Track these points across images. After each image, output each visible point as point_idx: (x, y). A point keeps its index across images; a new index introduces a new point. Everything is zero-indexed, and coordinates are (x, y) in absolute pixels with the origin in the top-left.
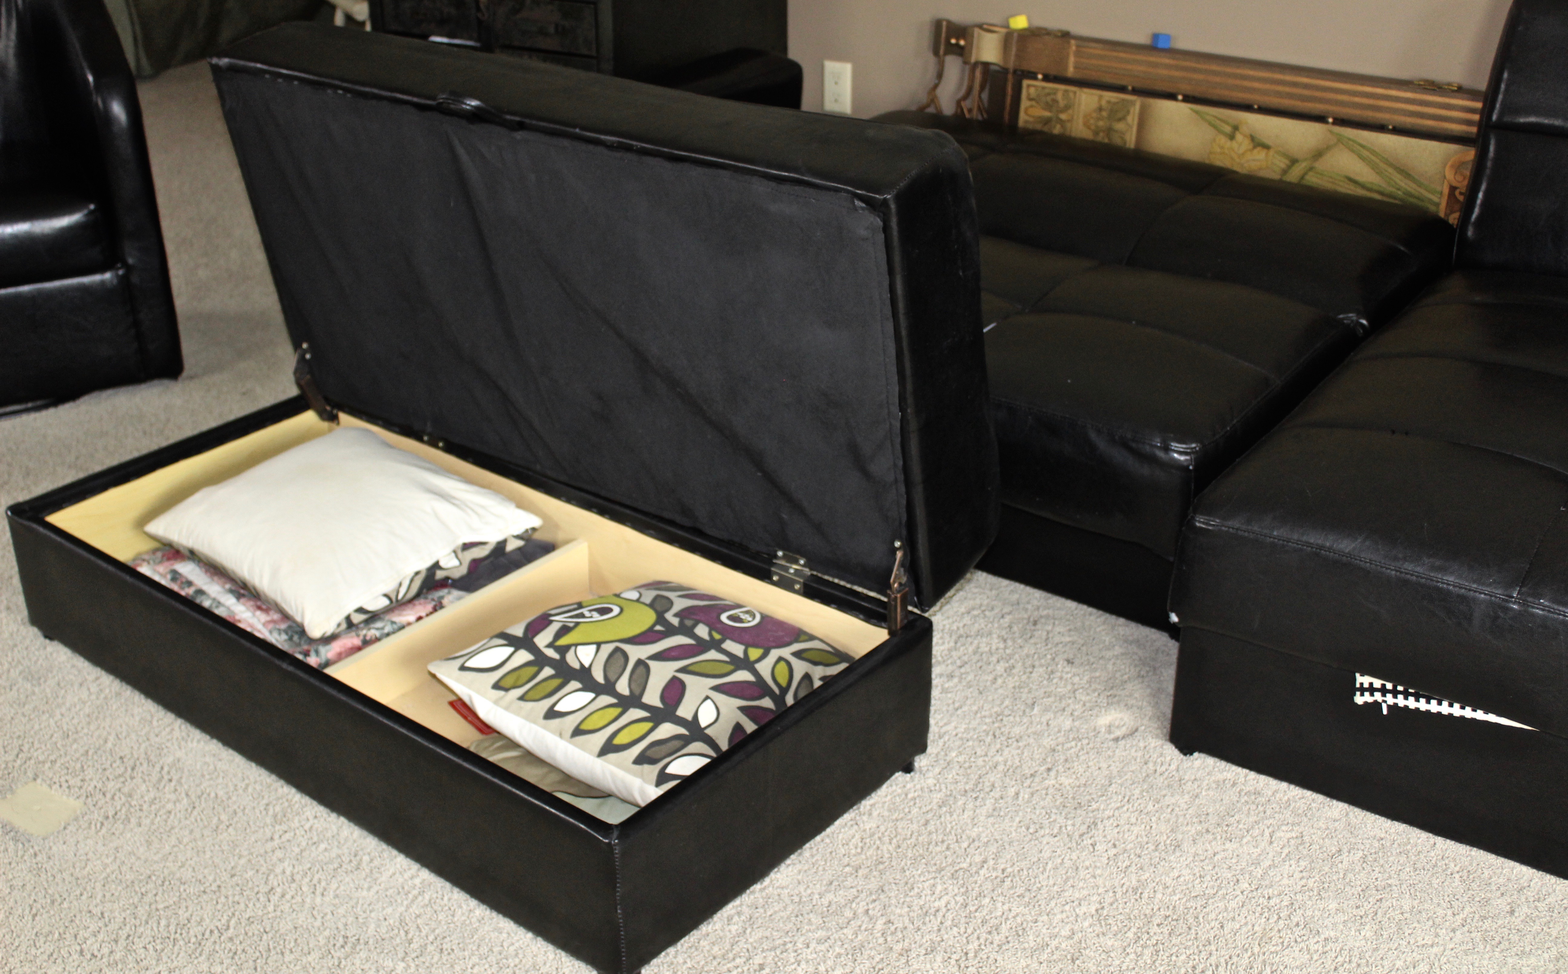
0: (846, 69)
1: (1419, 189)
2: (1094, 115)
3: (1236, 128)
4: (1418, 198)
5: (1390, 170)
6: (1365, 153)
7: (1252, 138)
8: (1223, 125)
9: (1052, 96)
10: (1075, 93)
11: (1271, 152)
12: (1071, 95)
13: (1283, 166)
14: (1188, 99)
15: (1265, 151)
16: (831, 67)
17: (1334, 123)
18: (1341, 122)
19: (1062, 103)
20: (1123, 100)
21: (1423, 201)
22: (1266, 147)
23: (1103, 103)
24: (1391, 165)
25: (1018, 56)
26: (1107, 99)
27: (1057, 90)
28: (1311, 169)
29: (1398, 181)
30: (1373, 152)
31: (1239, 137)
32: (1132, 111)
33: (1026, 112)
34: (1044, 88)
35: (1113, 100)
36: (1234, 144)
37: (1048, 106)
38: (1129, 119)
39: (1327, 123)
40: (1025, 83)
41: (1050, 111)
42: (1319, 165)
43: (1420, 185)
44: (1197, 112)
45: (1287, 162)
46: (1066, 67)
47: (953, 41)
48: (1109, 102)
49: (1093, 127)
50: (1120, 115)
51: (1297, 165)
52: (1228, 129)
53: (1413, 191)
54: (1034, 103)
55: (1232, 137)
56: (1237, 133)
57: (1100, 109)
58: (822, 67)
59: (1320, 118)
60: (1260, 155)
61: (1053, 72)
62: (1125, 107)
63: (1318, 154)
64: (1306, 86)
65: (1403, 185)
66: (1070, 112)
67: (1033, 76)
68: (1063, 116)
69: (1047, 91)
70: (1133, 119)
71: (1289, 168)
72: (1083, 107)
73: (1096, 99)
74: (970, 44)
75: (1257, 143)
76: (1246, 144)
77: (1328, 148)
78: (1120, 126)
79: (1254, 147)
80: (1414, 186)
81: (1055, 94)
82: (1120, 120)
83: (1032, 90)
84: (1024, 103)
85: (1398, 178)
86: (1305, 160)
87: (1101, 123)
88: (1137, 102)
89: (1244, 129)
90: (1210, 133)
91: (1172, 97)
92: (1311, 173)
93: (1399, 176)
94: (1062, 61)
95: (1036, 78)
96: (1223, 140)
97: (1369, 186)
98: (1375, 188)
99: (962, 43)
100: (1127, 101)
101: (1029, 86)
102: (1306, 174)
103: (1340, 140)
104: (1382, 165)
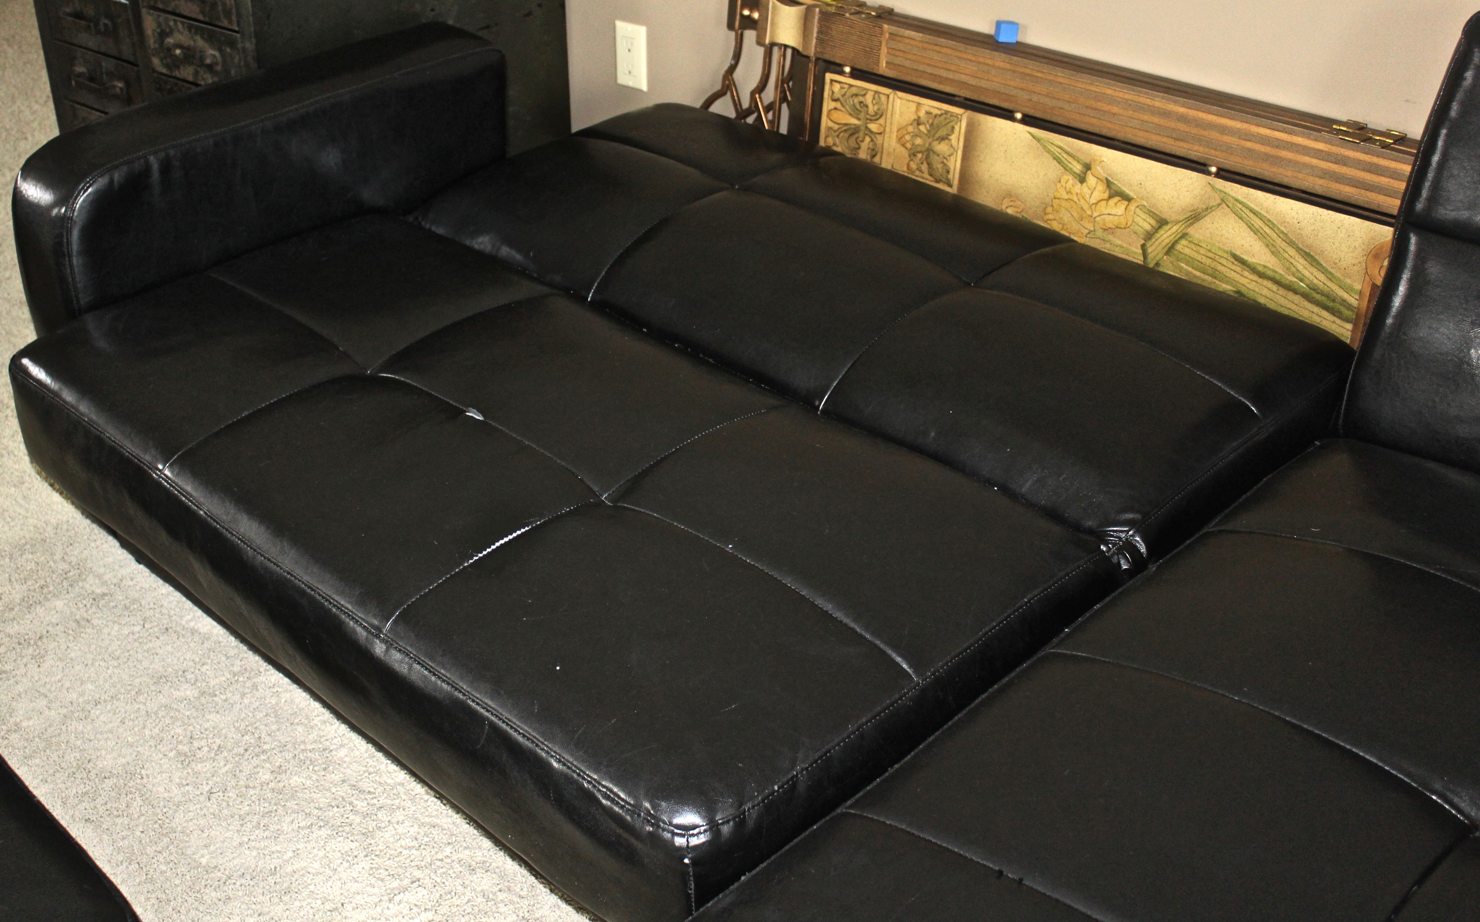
0: (639, 33)
1: (1329, 284)
2: (910, 129)
3: (1088, 167)
4: (1327, 296)
5: (1292, 252)
6: (1257, 223)
7: (1109, 184)
8: (1070, 159)
9: (861, 99)
10: (888, 96)
11: (1133, 206)
12: (883, 98)
13: (1148, 227)
14: (1029, 120)
15: (1126, 203)
16: (622, 27)
17: (1218, 175)
18: (1226, 174)
19: (872, 109)
20: (946, 112)
21: (1334, 301)
22: (1128, 199)
23: (922, 114)
24: (1291, 243)
25: (820, 41)
26: (927, 108)
27: (867, 90)
28: (1184, 236)
29: (1300, 268)
30: (1268, 222)
31: (1091, 180)
32: (957, 128)
33: (828, 116)
34: (851, 86)
35: (936, 112)
36: (1085, 189)
37: (855, 112)
38: (953, 137)
39: (1209, 173)
40: (829, 76)
41: (859, 119)
42: (1197, 232)
43: (1330, 276)
44: (1038, 140)
45: (1153, 222)
46: (877, 62)
47: (746, 12)
48: (928, 113)
49: (909, 145)
50: (942, 132)
51: (1166, 228)
52: (1078, 168)
53: (1321, 285)
54: (838, 105)
55: (1082, 180)
56: (1089, 172)
57: (918, 122)
58: (614, 29)
59: (1198, 166)
60: (1117, 209)
61: (862, 65)
62: (950, 120)
63: (1195, 217)
64: (1183, 119)
65: (1307, 273)
66: (881, 121)
67: (837, 68)
68: (873, 127)
69: (854, 90)
70: (958, 139)
71: (1157, 230)
72: (897, 116)
73: (913, 107)
74: (764, 17)
75: (1115, 192)
76: (1100, 192)
77: (1208, 210)
78: (941, 148)
79: (1110, 197)
80: (1322, 277)
81: (864, 95)
82: (942, 139)
83: (837, 87)
84: (828, 105)
85: (1301, 264)
86: (1177, 222)
87: (918, 141)
88: (964, 116)
89: (1098, 169)
90: (1053, 169)
91: (1007, 114)
92: (1183, 242)
93: (1302, 261)
94: (873, 52)
95: (842, 73)
96: (1070, 181)
97: (1260, 269)
98: (1270, 273)
99: (756, 15)
100: (952, 115)
101: (832, 81)
102: (1176, 242)
103: (1224, 200)
104: (1279, 241)
